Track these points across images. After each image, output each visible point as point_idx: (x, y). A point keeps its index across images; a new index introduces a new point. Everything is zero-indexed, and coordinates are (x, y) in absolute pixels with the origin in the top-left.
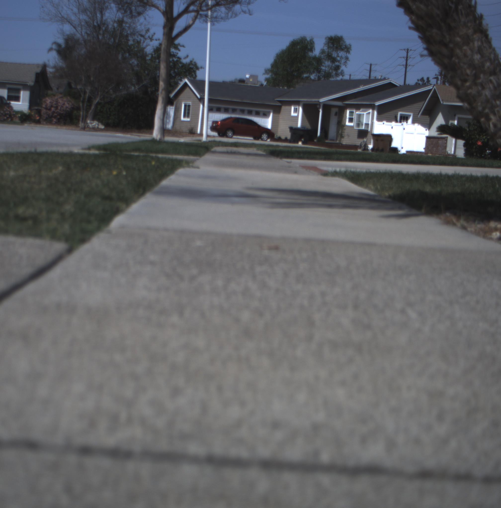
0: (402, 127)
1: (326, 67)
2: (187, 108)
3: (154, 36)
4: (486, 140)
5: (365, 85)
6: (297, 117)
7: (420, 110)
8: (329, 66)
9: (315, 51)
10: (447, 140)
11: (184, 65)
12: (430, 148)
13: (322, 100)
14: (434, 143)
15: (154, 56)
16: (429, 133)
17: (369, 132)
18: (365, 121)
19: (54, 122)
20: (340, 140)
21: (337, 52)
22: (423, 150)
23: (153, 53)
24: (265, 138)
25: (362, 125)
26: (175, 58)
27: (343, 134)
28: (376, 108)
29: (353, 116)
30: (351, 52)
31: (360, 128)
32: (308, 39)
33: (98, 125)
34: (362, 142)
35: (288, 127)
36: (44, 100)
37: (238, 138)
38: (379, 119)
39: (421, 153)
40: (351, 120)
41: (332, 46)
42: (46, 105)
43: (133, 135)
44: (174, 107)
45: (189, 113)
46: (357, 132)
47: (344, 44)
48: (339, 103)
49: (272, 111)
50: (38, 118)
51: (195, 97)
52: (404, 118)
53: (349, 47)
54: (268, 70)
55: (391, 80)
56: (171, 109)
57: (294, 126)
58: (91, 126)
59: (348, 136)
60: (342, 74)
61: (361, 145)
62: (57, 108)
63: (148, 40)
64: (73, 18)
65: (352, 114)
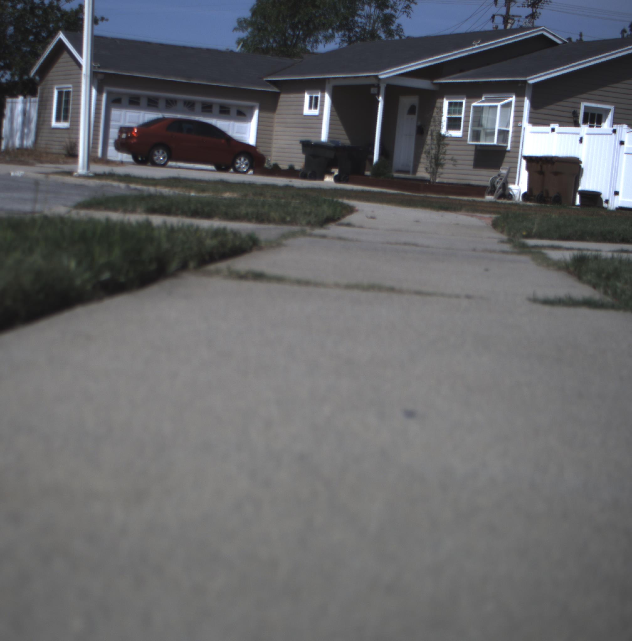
1: (365, 18)
2: (64, 98)
5: (483, 42)
6: (319, 117)
13: (383, 75)
17: (509, 151)
18: (497, 127)
20: (434, 173)
24: (244, 168)
25: (493, 134)
27: (441, 156)
28: (528, 91)
29: (460, 113)
31: (483, 142)
34: (496, 178)
35: (298, 142)
37: (180, 168)
38: (535, 121)
40: (454, 123)
44: (36, 99)
45: (67, 110)
46: (473, 153)
48: (422, 84)
49: (257, 104)
51: (80, 72)
52: (594, 117)
55: (543, 30)
56: (32, 104)
57: (313, 140)
59: (453, 161)
61: (493, 186)
65: (458, 108)
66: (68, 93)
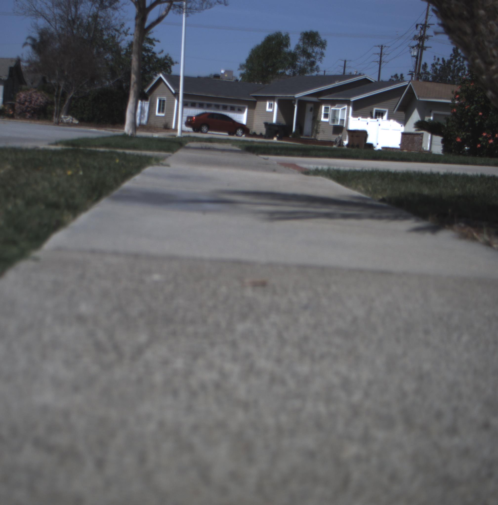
0: (377, 123)
1: (301, 63)
2: (162, 102)
3: (129, 30)
4: (465, 136)
5: (340, 81)
6: (272, 112)
7: (395, 106)
8: (305, 61)
9: (290, 47)
10: (422, 137)
11: (159, 60)
12: (406, 144)
13: (297, 96)
14: (410, 139)
15: (128, 50)
16: (405, 129)
17: (344, 128)
18: (340, 117)
19: (28, 117)
20: (315, 136)
21: (312, 48)
22: (398, 146)
23: (128, 48)
24: (240, 134)
25: (338, 121)
26: (150, 53)
27: (318, 130)
28: (351, 104)
29: (328, 111)
30: (327, 48)
31: (336, 124)
32: (284, 35)
33: (72, 120)
34: (336, 139)
35: (263, 123)
36: (17, 94)
37: (213, 134)
38: (355, 115)
39: (396, 149)
40: (326, 116)
41: (307, 41)
42: (20, 100)
43: (106, 130)
44: (148, 102)
45: (163, 108)
46: (332, 128)
47: (320, 40)
48: (314, 99)
49: (247, 106)
50: (11, 113)
51: (170, 92)
52: (380, 114)
53: (325, 43)
54: (243, 65)
55: (366, 76)
56: (145, 104)
57: (269, 122)
58: (65, 120)
59: (324, 132)
60: (317, 69)
61: (336, 141)
62: (31, 102)
63: (123, 34)
64: (47, 12)
65: (327, 110)
66: (164, 101)
